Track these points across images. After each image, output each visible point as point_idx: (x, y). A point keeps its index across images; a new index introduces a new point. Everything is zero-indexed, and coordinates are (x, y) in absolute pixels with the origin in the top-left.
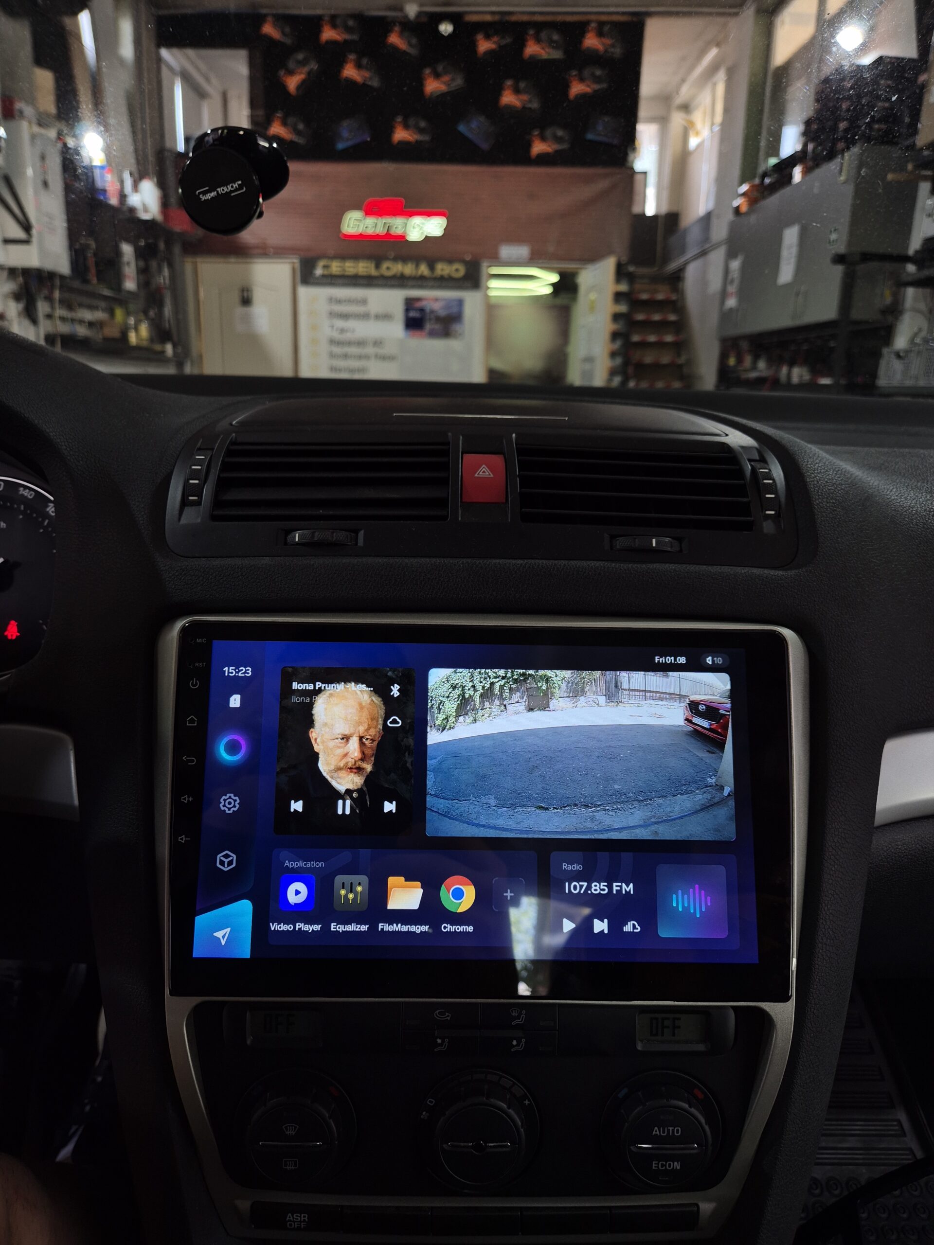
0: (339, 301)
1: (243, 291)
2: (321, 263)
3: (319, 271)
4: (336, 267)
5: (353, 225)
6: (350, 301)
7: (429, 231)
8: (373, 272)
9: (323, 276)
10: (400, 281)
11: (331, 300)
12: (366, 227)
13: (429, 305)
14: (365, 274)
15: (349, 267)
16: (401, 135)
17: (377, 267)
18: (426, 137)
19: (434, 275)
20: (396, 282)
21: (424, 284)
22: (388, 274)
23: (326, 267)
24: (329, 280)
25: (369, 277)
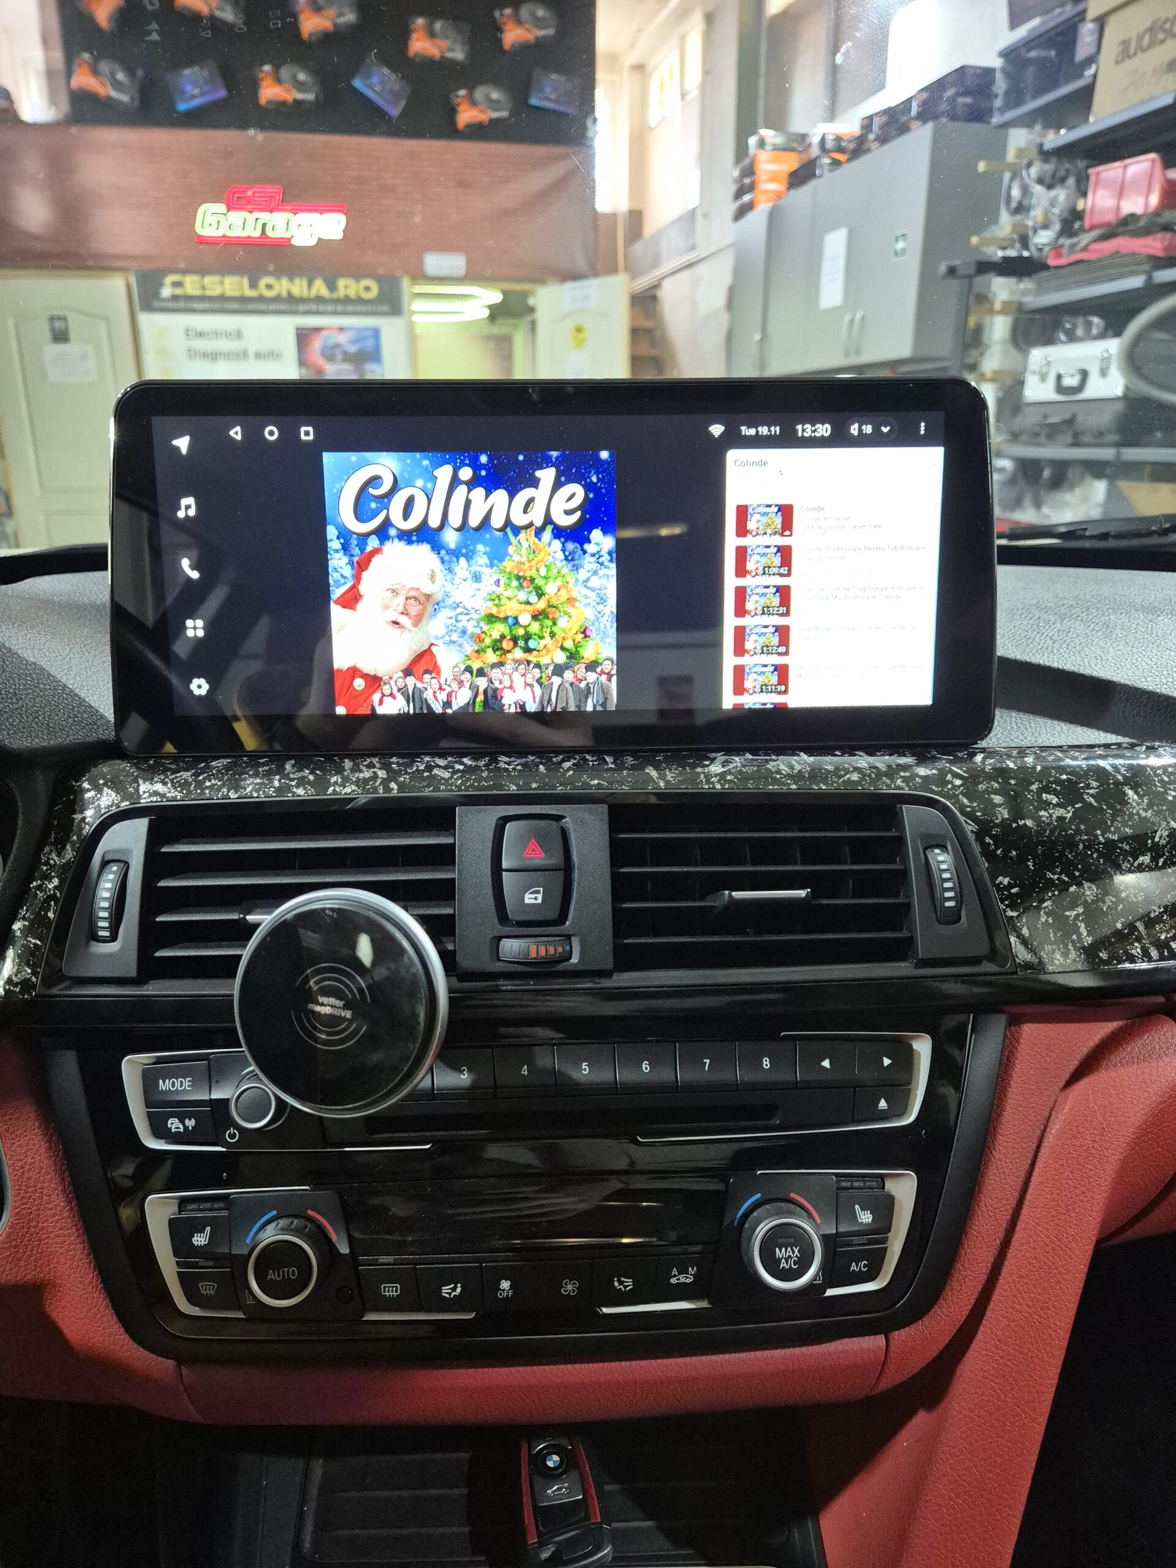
0: (201, 335)
1: (52, 319)
2: (169, 279)
3: (166, 292)
4: (191, 285)
5: (212, 222)
6: (216, 334)
7: (323, 232)
8: (249, 293)
9: (174, 298)
10: (290, 304)
11: (187, 332)
12: (231, 227)
13: (334, 337)
14: (236, 294)
15: (210, 285)
16: (270, 92)
17: (253, 285)
18: (310, 97)
19: (335, 296)
20: (282, 307)
21: (321, 308)
22: (269, 294)
23: (177, 284)
24: (181, 304)
25: (242, 300)
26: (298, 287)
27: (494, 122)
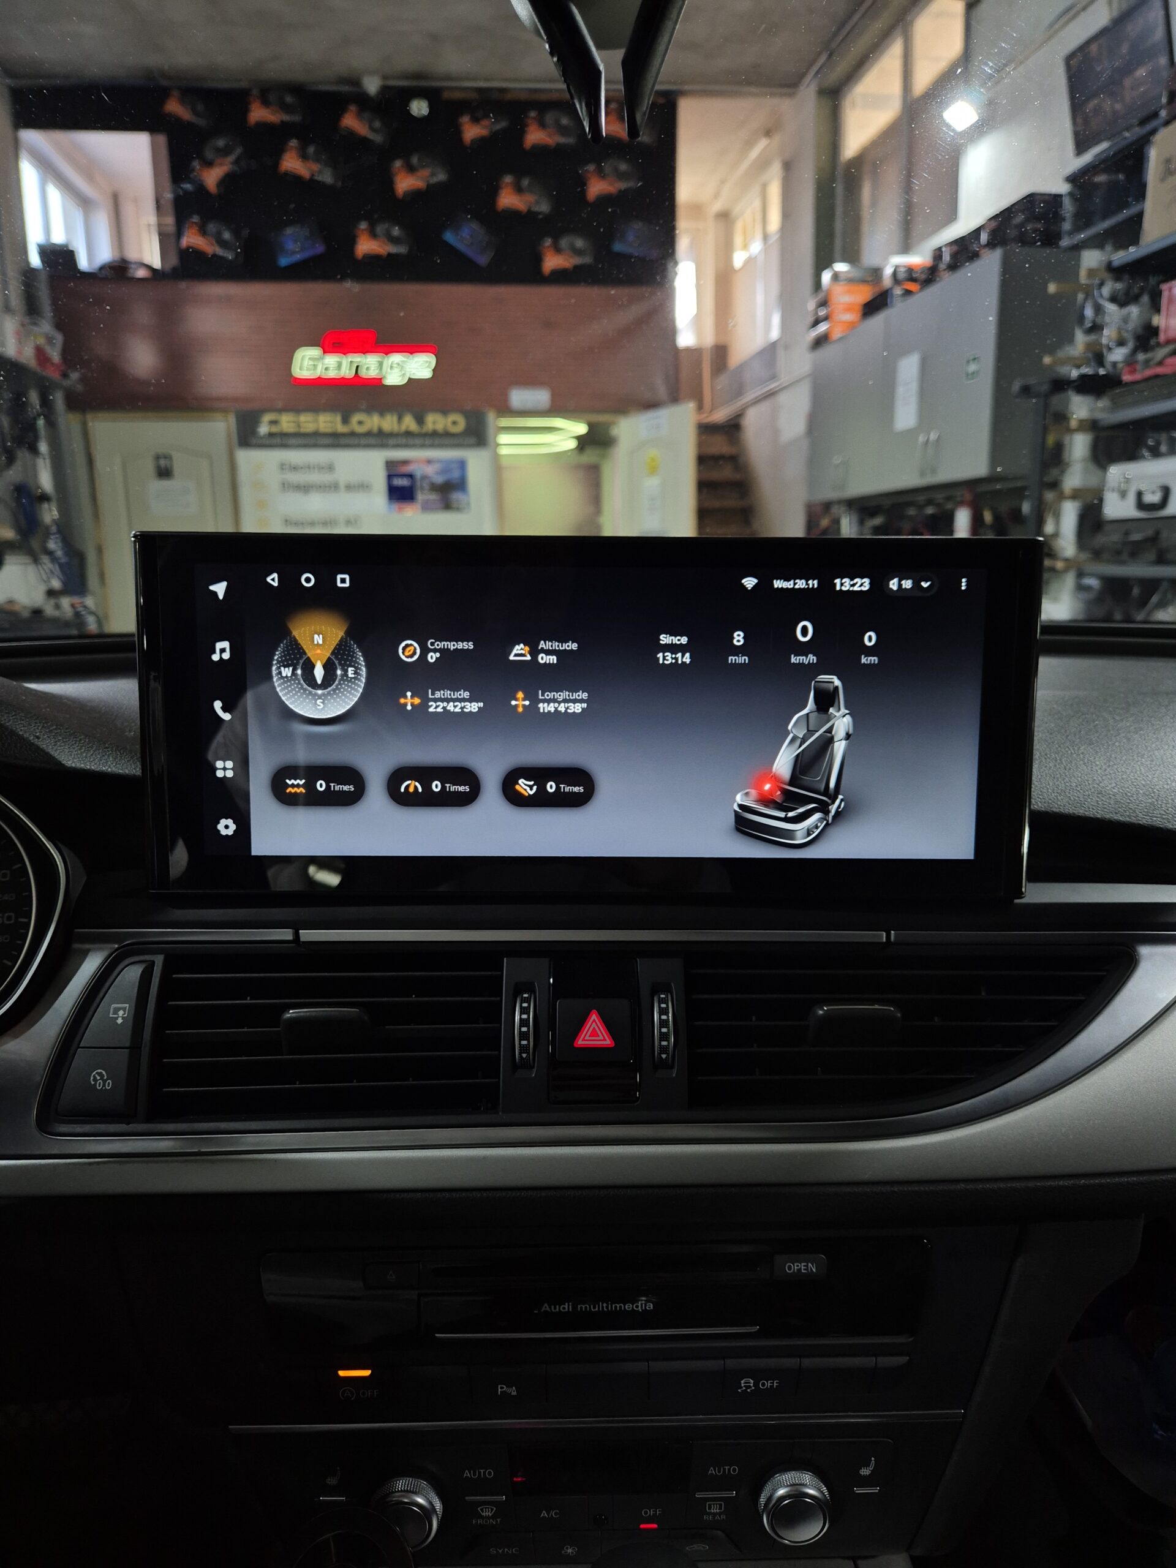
0: (295, 468)
1: (158, 458)
2: (267, 418)
3: (263, 429)
4: (287, 422)
5: (308, 365)
6: (308, 468)
7: (414, 371)
8: (341, 428)
9: (271, 435)
10: (379, 439)
11: (282, 467)
12: (326, 369)
13: (419, 470)
14: (328, 430)
15: (305, 422)
16: (366, 246)
17: (345, 420)
18: (402, 250)
19: (424, 430)
20: (372, 441)
21: (411, 441)
22: (361, 430)
23: (274, 422)
24: (278, 440)
25: (335, 435)
26: (389, 423)
27: (577, 268)
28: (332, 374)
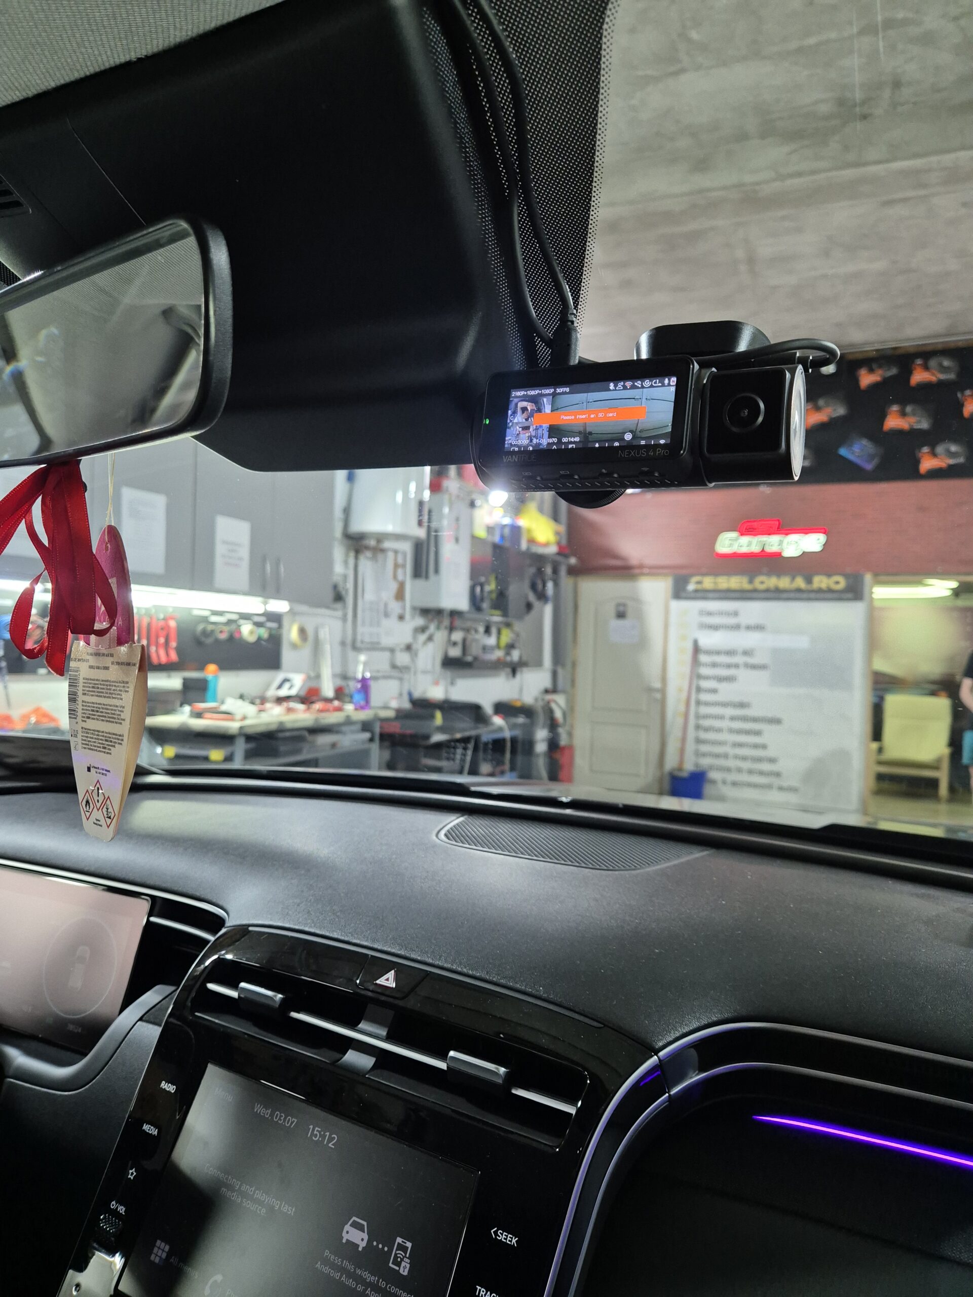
0: (710, 614)
2: (695, 579)
3: (691, 587)
4: (708, 582)
5: (727, 545)
6: (721, 613)
7: (807, 547)
8: (746, 586)
9: (696, 591)
10: (775, 594)
11: (702, 613)
12: (740, 546)
14: (738, 588)
15: (722, 582)
17: (751, 581)
19: (811, 588)
20: (770, 595)
21: (799, 596)
22: (762, 587)
23: (699, 583)
24: (699, 595)
25: (742, 591)
26: (784, 582)
27: (951, 467)
28: (744, 550)
